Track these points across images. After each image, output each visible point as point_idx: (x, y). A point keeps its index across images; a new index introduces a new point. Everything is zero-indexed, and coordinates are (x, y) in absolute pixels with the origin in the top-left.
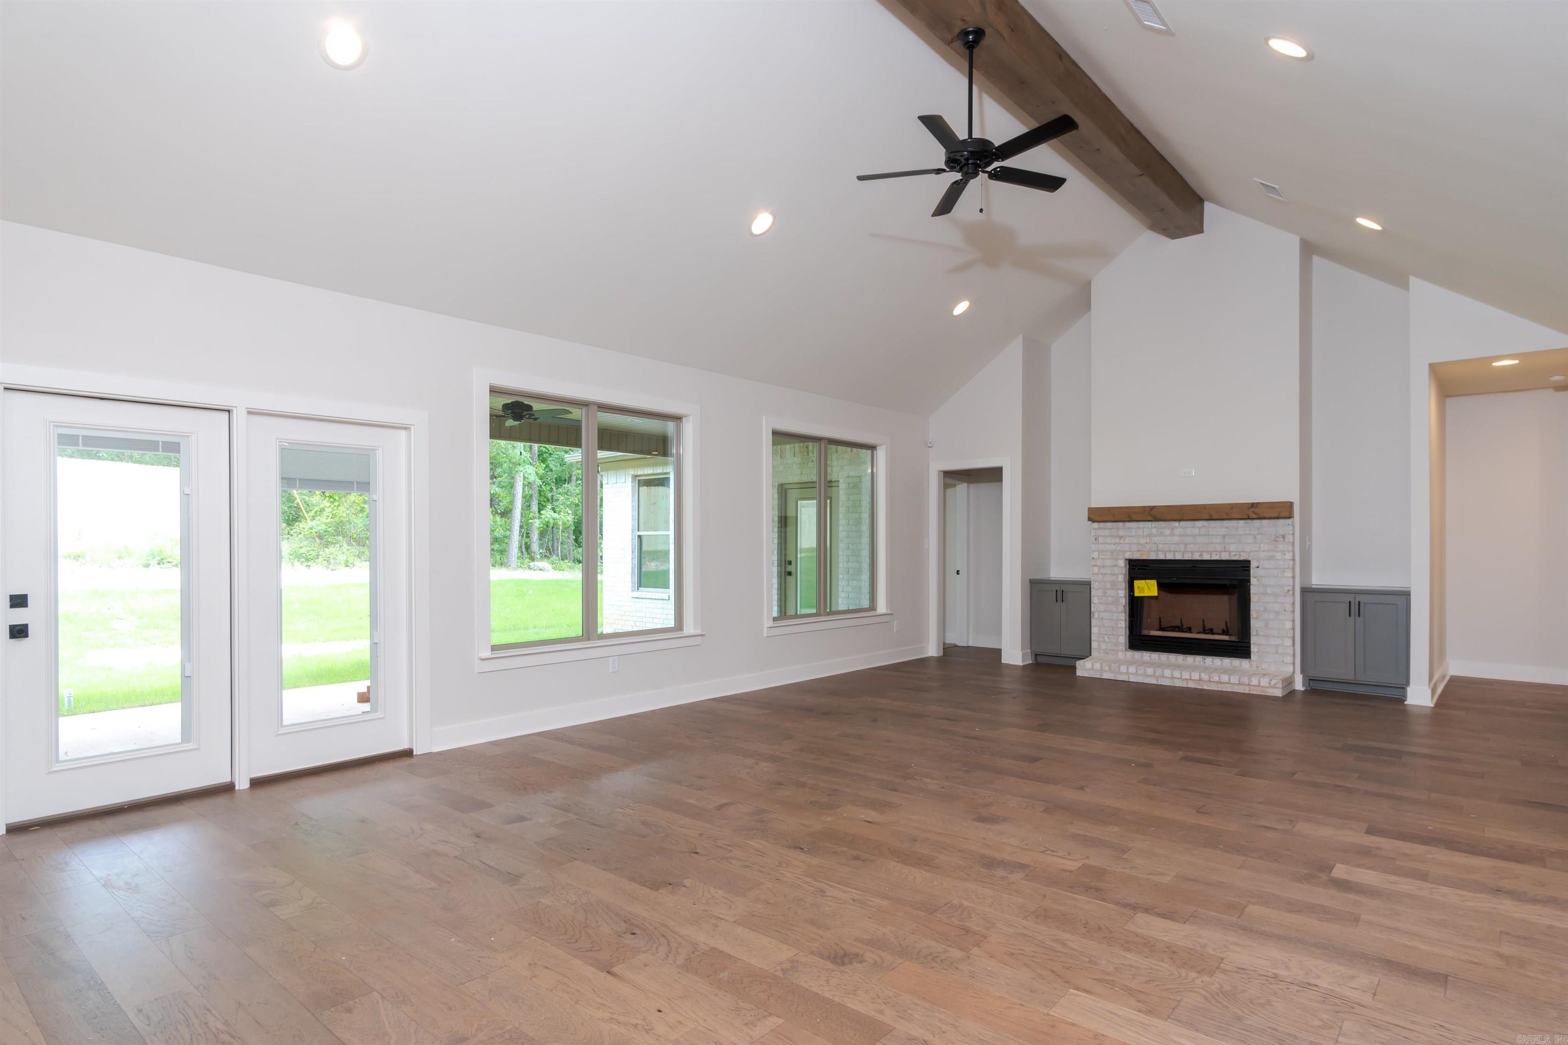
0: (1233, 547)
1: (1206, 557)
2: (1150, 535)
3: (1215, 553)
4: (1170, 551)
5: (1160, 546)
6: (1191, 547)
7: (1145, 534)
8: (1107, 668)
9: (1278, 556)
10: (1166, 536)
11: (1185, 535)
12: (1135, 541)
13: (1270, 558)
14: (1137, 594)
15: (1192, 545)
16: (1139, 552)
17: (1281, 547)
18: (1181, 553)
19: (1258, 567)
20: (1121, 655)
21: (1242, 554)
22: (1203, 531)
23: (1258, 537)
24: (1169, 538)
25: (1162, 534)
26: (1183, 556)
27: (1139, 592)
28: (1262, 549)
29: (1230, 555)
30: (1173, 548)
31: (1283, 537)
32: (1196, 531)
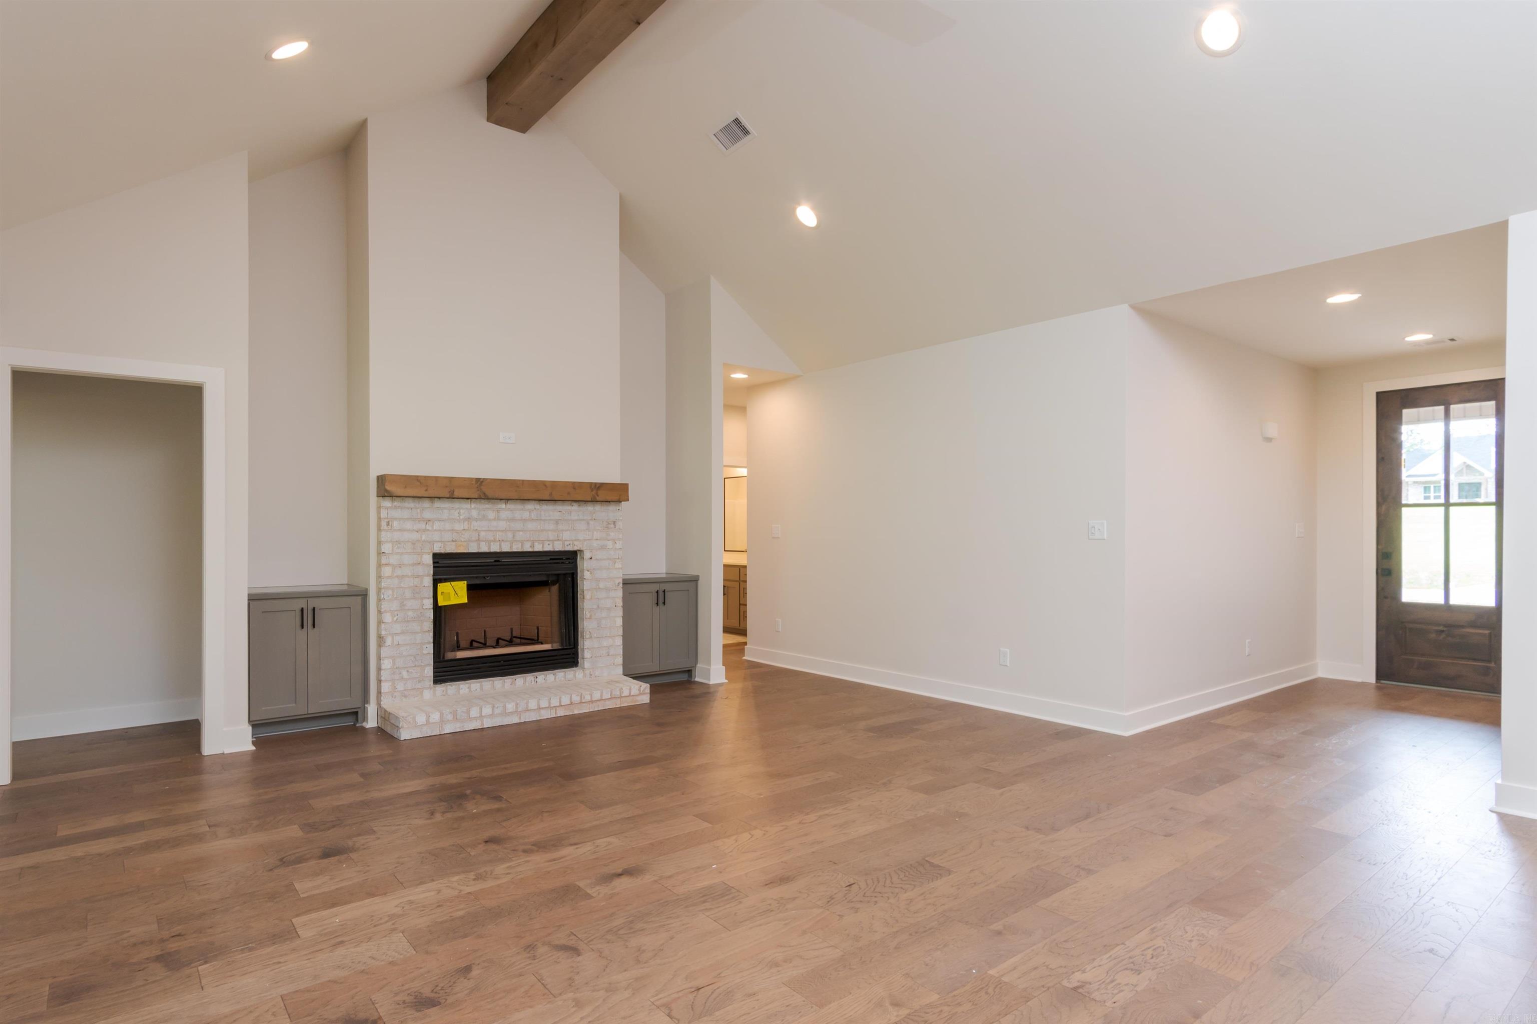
0: (566, 536)
1: (538, 548)
2: (469, 519)
3: (548, 543)
4: (494, 541)
5: (483, 534)
6: (520, 536)
7: (461, 517)
8: (450, 717)
9: (610, 544)
10: (490, 520)
11: (513, 520)
12: (448, 526)
13: (603, 548)
14: (441, 602)
15: (521, 533)
16: (454, 543)
17: (612, 535)
18: (509, 543)
19: (591, 558)
20: (427, 695)
21: (576, 543)
22: (533, 516)
23: (591, 523)
24: (494, 523)
25: (484, 518)
26: (511, 547)
27: (444, 600)
28: (595, 538)
29: (564, 544)
30: (499, 536)
31: (614, 523)
32: (526, 515)
